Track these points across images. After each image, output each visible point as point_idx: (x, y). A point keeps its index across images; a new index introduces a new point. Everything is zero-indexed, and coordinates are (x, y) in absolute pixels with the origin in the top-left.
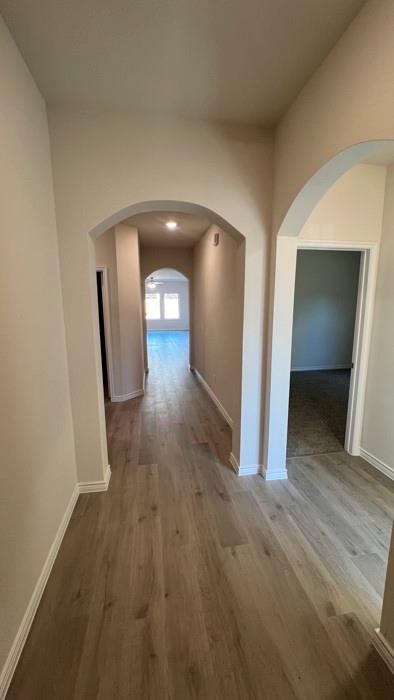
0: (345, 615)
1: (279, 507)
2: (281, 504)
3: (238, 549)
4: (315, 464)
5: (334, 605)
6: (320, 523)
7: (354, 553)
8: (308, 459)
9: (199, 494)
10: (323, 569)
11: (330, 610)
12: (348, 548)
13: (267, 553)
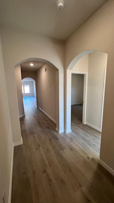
0: (92, 158)
1: (71, 139)
2: (72, 138)
3: (64, 150)
4: (77, 127)
5: (89, 157)
6: (81, 140)
7: (90, 145)
8: (75, 127)
9: (50, 140)
10: (85, 150)
11: (88, 158)
12: (89, 145)
13: (72, 150)
